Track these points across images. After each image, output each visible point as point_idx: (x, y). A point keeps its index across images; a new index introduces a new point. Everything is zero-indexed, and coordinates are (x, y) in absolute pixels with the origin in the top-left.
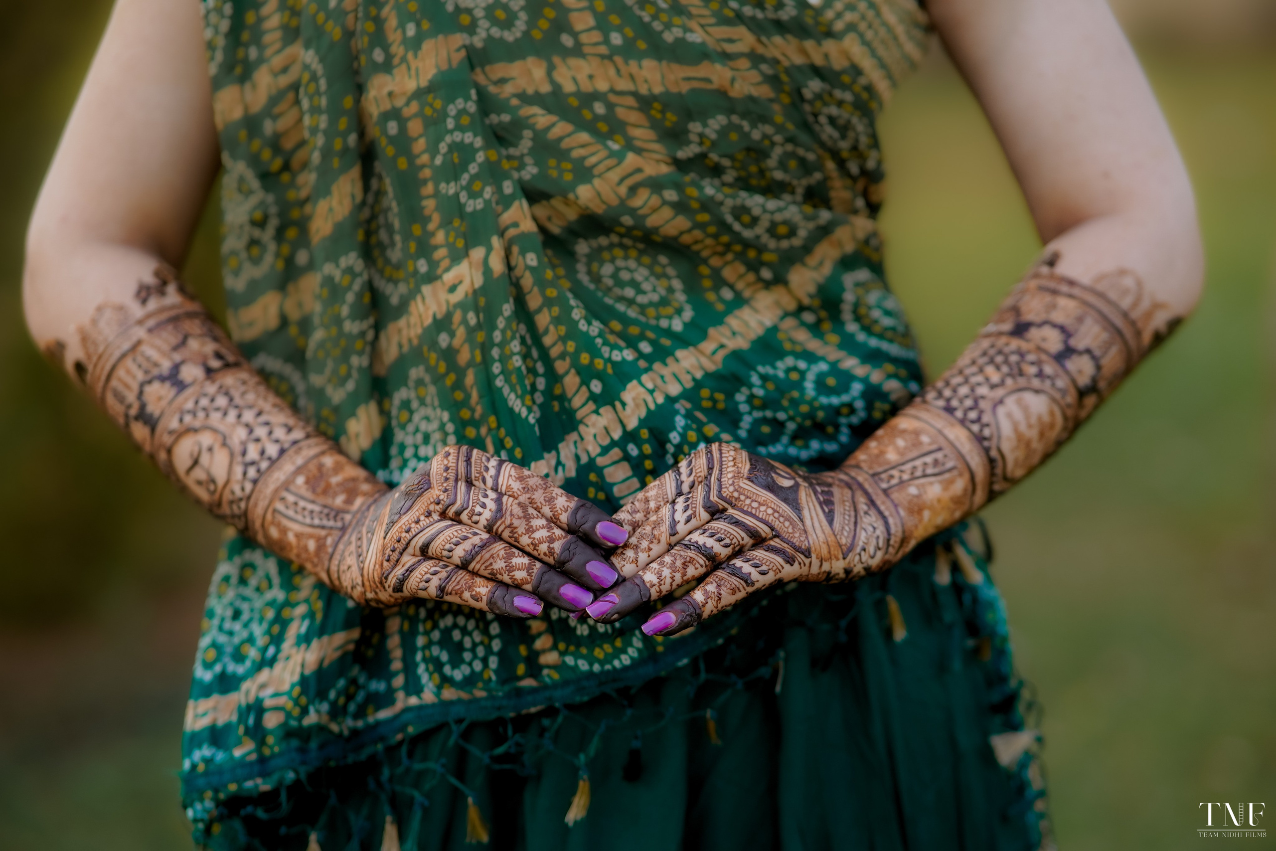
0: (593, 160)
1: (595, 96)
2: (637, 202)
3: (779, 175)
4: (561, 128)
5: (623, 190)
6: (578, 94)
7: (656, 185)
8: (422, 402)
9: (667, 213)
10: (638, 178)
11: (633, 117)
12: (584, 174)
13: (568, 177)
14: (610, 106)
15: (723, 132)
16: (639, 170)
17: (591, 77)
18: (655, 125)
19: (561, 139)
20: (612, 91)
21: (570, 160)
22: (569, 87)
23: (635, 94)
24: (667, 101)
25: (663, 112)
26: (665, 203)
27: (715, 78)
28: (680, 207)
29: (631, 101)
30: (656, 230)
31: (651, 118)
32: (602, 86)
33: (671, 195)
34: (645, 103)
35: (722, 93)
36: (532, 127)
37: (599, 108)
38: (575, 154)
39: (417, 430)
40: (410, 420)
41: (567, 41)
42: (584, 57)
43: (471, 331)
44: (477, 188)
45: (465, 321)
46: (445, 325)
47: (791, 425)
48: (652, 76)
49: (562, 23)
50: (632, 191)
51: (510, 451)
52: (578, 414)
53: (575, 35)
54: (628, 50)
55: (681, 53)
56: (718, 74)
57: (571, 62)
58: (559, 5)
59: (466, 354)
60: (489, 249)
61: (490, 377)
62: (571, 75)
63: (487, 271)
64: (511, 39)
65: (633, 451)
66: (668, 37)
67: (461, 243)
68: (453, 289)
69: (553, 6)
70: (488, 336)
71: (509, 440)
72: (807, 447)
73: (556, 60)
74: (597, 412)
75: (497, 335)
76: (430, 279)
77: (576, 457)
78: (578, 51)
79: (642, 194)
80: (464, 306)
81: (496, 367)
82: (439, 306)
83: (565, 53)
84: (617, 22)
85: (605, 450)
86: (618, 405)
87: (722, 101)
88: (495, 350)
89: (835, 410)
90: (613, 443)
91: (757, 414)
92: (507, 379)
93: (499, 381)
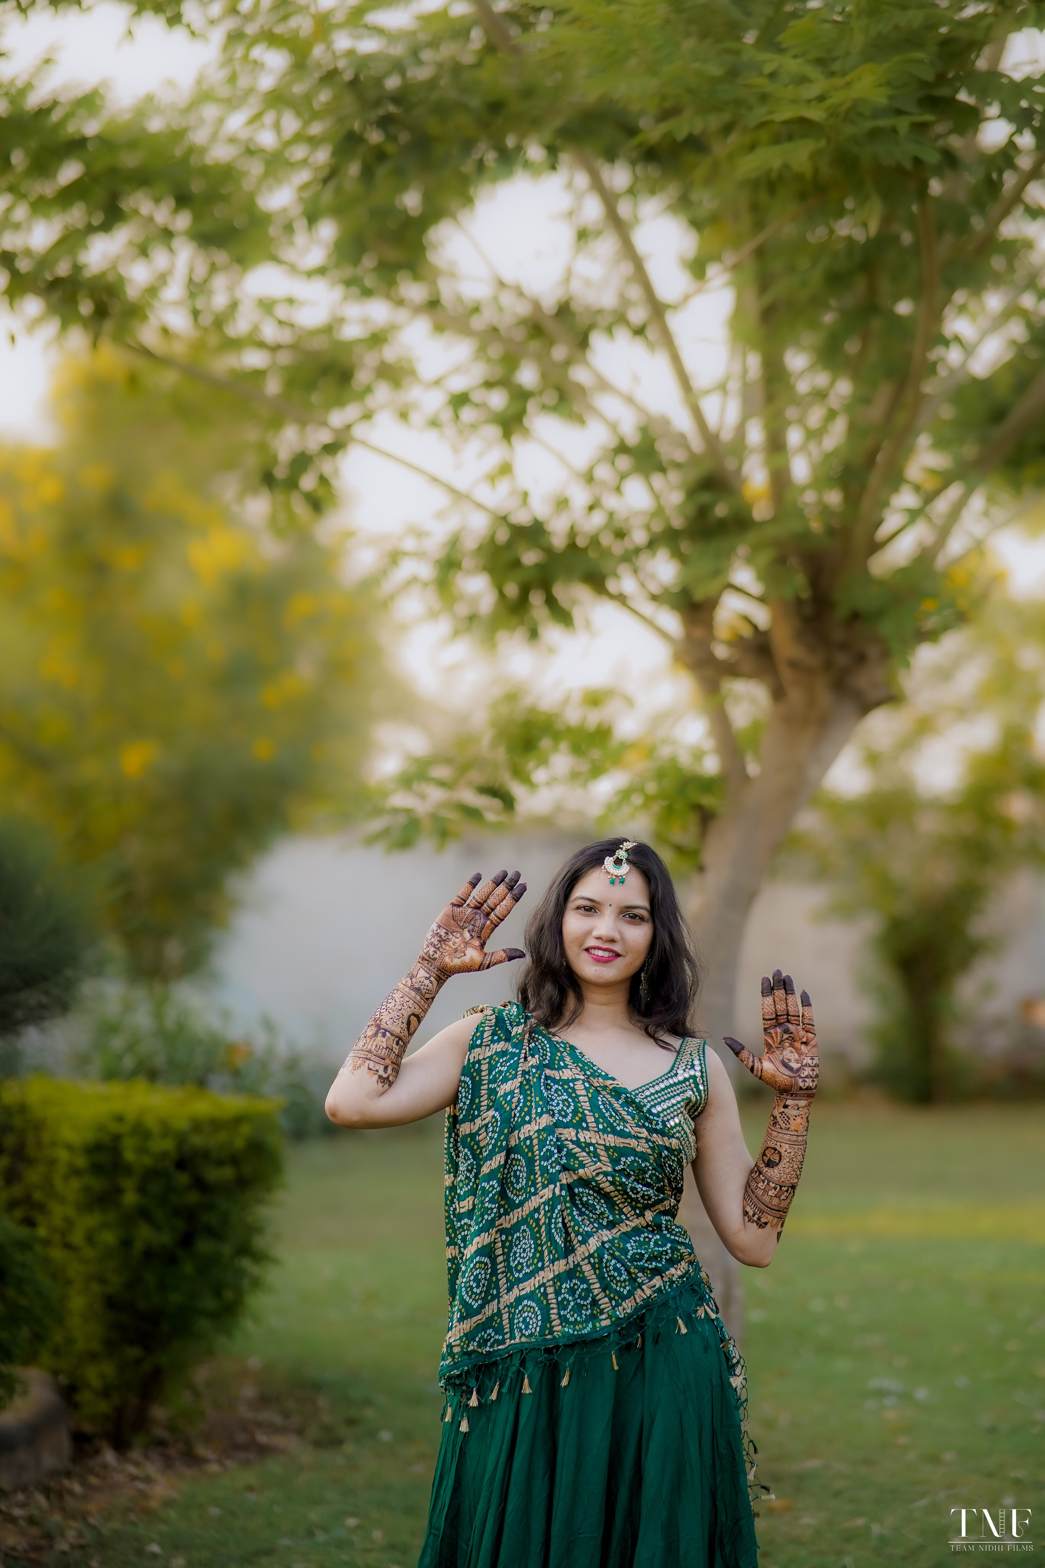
0: (586, 1162)
1: (593, 1145)
3: (649, 1180)
4: (577, 1151)
5: (595, 1174)
6: (585, 1142)
7: (606, 1174)
8: (524, 1238)
9: (608, 1184)
10: (600, 1170)
11: (602, 1153)
12: (582, 1166)
13: (577, 1166)
14: (595, 1148)
15: (632, 1162)
16: (601, 1168)
17: (590, 1138)
18: (609, 1156)
19: (577, 1154)
20: (597, 1143)
22: (582, 1140)
23: (605, 1145)
24: (616, 1149)
25: (613, 1153)
26: (607, 1180)
27: (632, 1144)
28: (612, 1183)
29: (602, 1147)
30: (603, 1189)
31: (608, 1154)
32: (594, 1141)
33: (610, 1178)
34: (607, 1149)
35: (633, 1149)
37: (592, 1149)
38: (580, 1159)
39: (521, 1247)
40: (519, 1244)
41: (584, 1125)
42: (589, 1131)
43: (546, 1212)
44: (554, 1165)
45: (544, 1209)
46: (537, 1210)
47: (646, 1256)
48: (611, 1140)
49: (583, 1119)
50: (598, 1174)
51: (554, 1255)
52: (575, 1247)
53: (587, 1123)
54: (604, 1131)
55: (622, 1134)
56: (633, 1143)
57: (585, 1132)
58: (583, 1113)
59: (543, 1221)
60: (556, 1186)
61: (550, 1229)
62: (584, 1136)
63: (554, 1193)
64: (565, 1121)
65: (592, 1260)
66: (618, 1128)
67: (546, 1182)
68: (542, 1197)
69: (581, 1113)
70: (552, 1215)
71: (554, 1252)
72: (652, 1264)
73: (579, 1130)
74: (580, 1246)
75: (554, 1215)
76: (535, 1194)
77: (574, 1262)
78: (587, 1129)
79: (601, 1176)
80: (544, 1203)
81: (553, 1226)
82: (536, 1203)
83: (583, 1129)
84: (602, 1121)
85: (583, 1260)
86: (587, 1244)
87: (633, 1152)
88: (553, 1221)
89: (662, 1252)
90: (586, 1257)
91: (634, 1251)
92: (556, 1231)
93: (553, 1231)
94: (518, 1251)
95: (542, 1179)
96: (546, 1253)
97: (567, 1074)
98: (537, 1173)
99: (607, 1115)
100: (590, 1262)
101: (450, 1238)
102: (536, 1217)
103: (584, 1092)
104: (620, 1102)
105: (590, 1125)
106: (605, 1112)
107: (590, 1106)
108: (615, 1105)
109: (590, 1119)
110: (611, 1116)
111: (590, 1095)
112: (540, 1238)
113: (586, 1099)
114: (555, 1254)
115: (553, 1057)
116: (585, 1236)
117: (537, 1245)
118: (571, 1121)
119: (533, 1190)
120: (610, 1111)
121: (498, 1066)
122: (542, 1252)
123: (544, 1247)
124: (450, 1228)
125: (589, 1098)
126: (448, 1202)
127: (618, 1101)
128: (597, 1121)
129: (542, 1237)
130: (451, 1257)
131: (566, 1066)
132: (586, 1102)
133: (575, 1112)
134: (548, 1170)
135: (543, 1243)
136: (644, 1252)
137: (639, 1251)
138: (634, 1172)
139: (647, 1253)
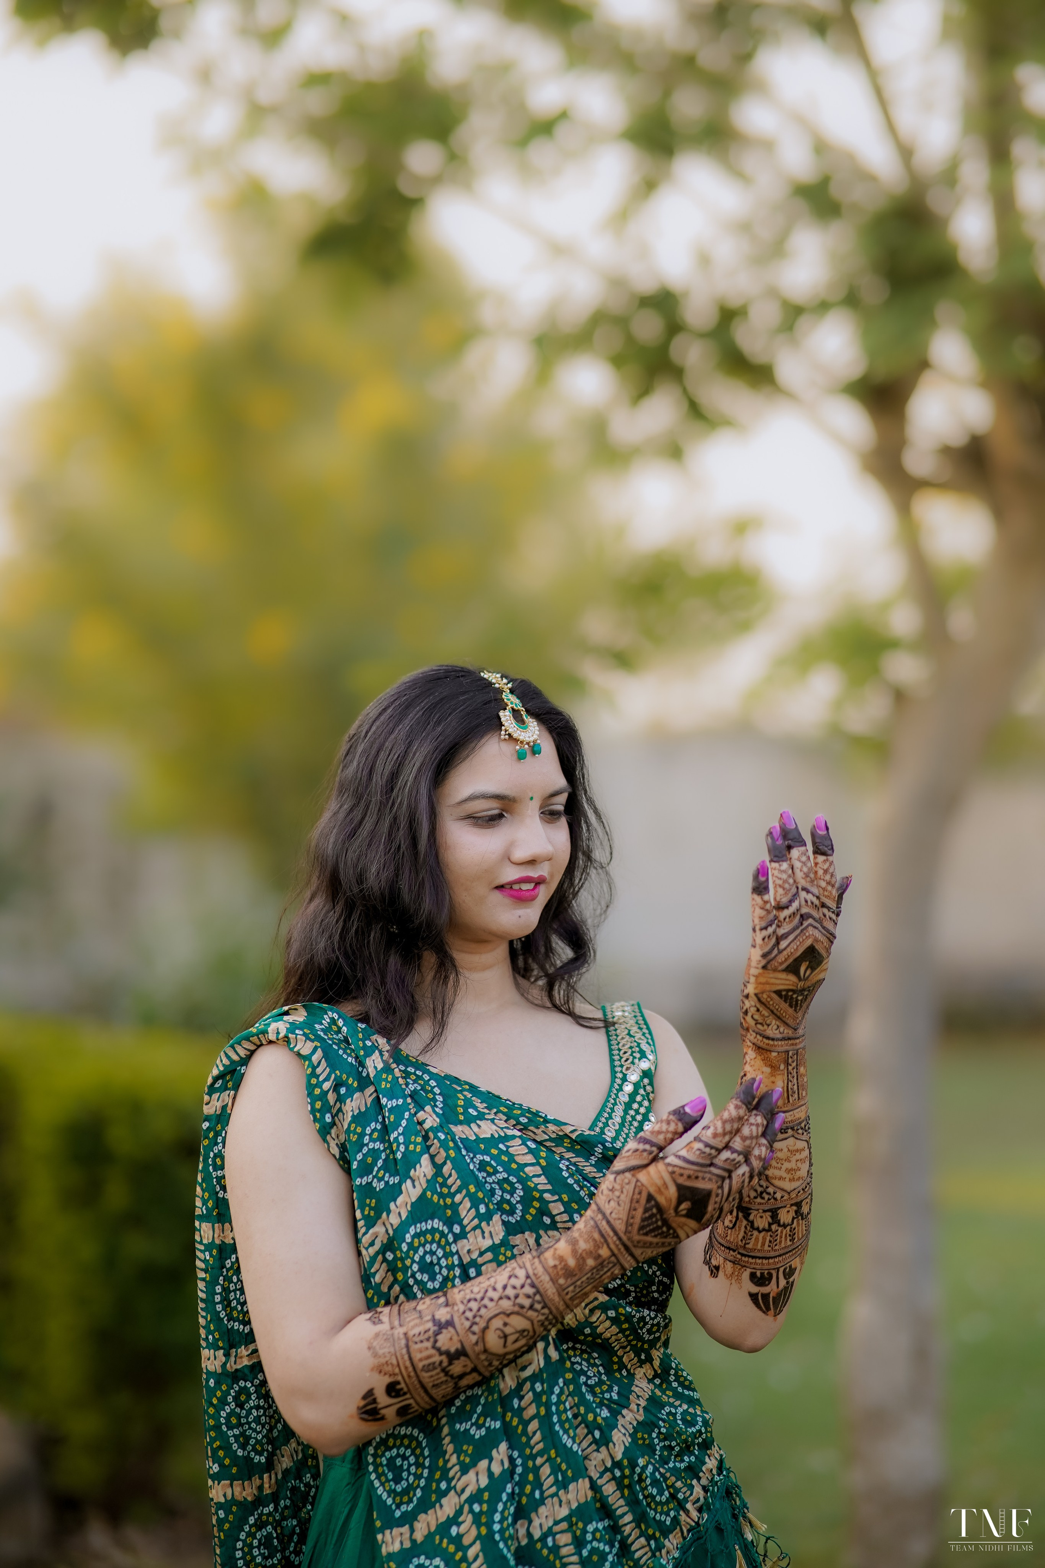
5: (587, 1311)
16: (596, 1299)
30: (600, 1335)
33: (612, 1313)
41: (547, 1220)
42: (557, 1229)
43: (537, 1396)
45: (533, 1389)
46: (517, 1392)
47: (677, 1448)
49: (544, 1211)
50: (592, 1311)
51: (564, 1474)
52: (585, 1452)
53: (552, 1217)
57: (550, 1233)
58: (541, 1199)
59: (532, 1411)
60: (547, 1344)
61: (551, 1425)
63: (547, 1357)
64: (514, 1221)
68: (524, 1368)
69: (538, 1200)
70: (549, 1399)
71: (564, 1466)
72: (683, 1461)
73: (541, 1232)
74: (598, 1450)
75: (554, 1398)
77: (588, 1480)
79: (598, 1313)
81: (555, 1419)
83: (547, 1228)
85: (604, 1475)
86: (611, 1445)
88: (554, 1408)
90: (607, 1470)
91: (662, 1444)
92: (562, 1427)
93: (557, 1428)
96: (546, 1470)
97: (486, 1130)
99: (583, 1194)
100: (614, 1478)
101: (221, 1465)
102: (516, 1406)
103: (530, 1159)
104: (591, 1161)
105: (558, 1218)
106: (578, 1189)
107: (549, 1183)
108: (588, 1170)
109: (556, 1208)
111: (543, 1163)
112: (528, 1444)
113: (538, 1170)
114: (566, 1470)
115: (450, 1102)
116: (605, 1429)
117: (526, 1458)
118: (523, 1217)
121: (366, 1142)
122: (536, 1470)
123: (539, 1461)
124: (220, 1448)
125: (542, 1168)
126: (215, 1401)
128: (568, 1211)
129: (533, 1442)
131: (481, 1116)
132: (539, 1176)
133: (526, 1201)
135: (534, 1451)
136: (674, 1443)
137: (667, 1443)
138: (636, 1287)
139: (678, 1444)
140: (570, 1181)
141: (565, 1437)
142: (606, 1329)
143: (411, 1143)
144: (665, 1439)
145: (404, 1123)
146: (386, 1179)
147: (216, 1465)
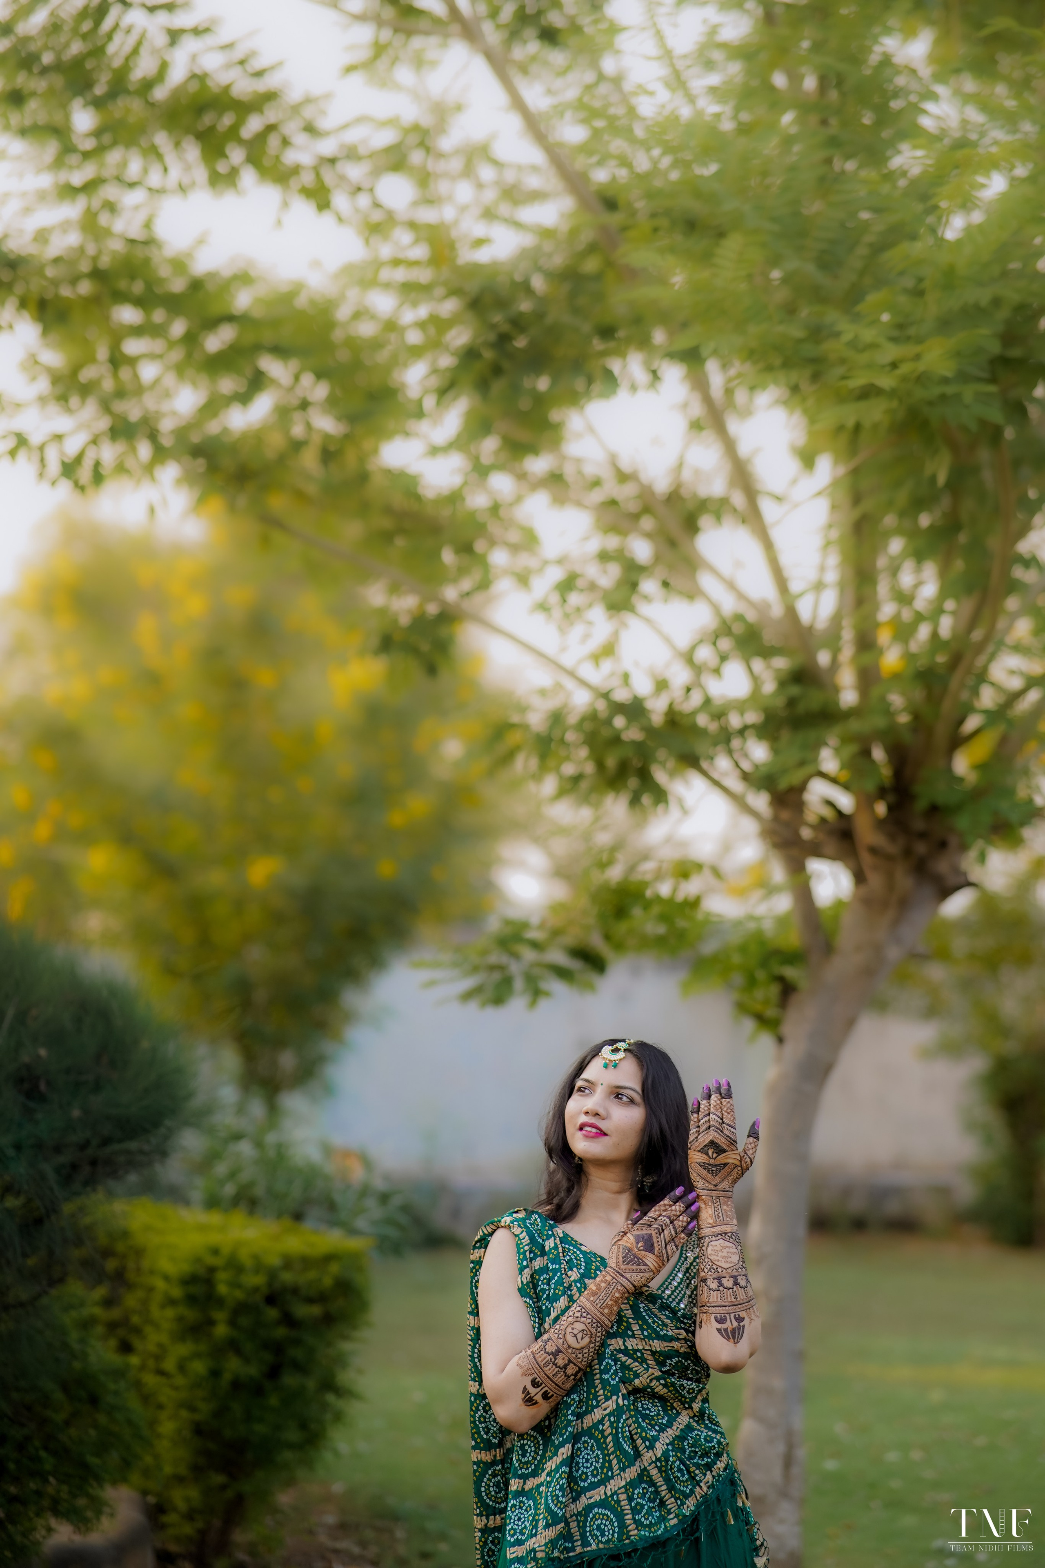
0: (639, 1371)
1: (638, 1350)
2: (652, 1384)
3: (690, 1376)
4: (630, 1361)
5: (648, 1381)
6: (633, 1350)
7: (658, 1379)
9: (661, 1387)
10: (653, 1376)
11: (649, 1357)
12: (637, 1376)
13: (632, 1377)
14: (642, 1354)
15: (676, 1363)
16: (653, 1374)
17: (637, 1344)
18: (655, 1360)
19: (630, 1365)
20: (644, 1349)
21: (632, 1371)
22: (630, 1347)
23: (651, 1351)
24: (661, 1353)
25: (659, 1357)
26: (661, 1384)
28: (665, 1386)
29: (649, 1352)
30: (657, 1393)
31: (654, 1358)
32: (641, 1347)
33: (662, 1382)
35: (677, 1351)
36: (620, 1361)
37: (639, 1354)
38: (634, 1369)
39: (583, 1457)
40: (581, 1454)
41: (630, 1333)
42: (635, 1338)
43: (611, 1423)
44: (613, 1377)
45: (609, 1420)
46: (601, 1422)
47: (699, 1453)
48: (657, 1345)
50: (651, 1380)
51: (624, 1464)
52: (641, 1453)
53: (633, 1331)
54: (650, 1337)
55: (666, 1338)
56: (676, 1345)
57: (631, 1339)
58: (627, 1322)
59: (609, 1431)
60: (618, 1397)
61: (618, 1439)
62: (631, 1344)
63: (617, 1404)
64: (612, 1332)
65: (659, 1464)
66: (661, 1333)
67: (609, 1394)
68: (605, 1409)
69: (626, 1322)
70: (618, 1425)
71: (624, 1460)
72: (703, 1460)
73: (626, 1339)
74: (648, 1452)
75: (620, 1425)
76: (597, 1406)
77: (640, 1467)
78: (633, 1336)
79: (654, 1382)
80: (609, 1415)
81: (620, 1435)
82: (599, 1416)
83: (629, 1337)
84: (646, 1328)
85: (650, 1464)
86: (655, 1449)
87: (677, 1353)
88: (620, 1430)
89: (710, 1448)
90: (653, 1462)
91: (690, 1449)
92: (624, 1440)
93: (621, 1440)
94: (581, 1461)
95: (604, 1392)
96: (615, 1462)
98: (597, 1386)
99: (650, 1321)
100: (657, 1466)
101: (476, 1442)
102: (601, 1429)
104: (657, 1306)
105: (635, 1332)
106: (648, 1318)
107: (633, 1314)
108: (654, 1310)
109: (635, 1327)
110: (654, 1322)
111: (631, 1303)
112: (606, 1448)
113: (628, 1306)
114: (625, 1462)
115: (588, 1267)
116: (650, 1442)
117: (604, 1455)
118: (617, 1330)
119: (594, 1403)
120: (652, 1317)
121: (540, 1284)
122: (610, 1462)
123: (612, 1457)
124: (475, 1433)
125: (630, 1305)
126: (474, 1409)
127: (654, 1306)
128: (642, 1329)
129: (609, 1447)
130: (476, 1460)
132: (628, 1310)
134: (610, 1382)
135: (609, 1452)
136: (697, 1450)
137: (693, 1449)
138: (678, 1371)
139: (700, 1451)
140: (644, 1314)
141: (625, 1445)
142: (661, 1390)
143: (557, 1289)
144: (691, 1447)
145: (556, 1278)
146: (547, 1305)
147: (473, 1442)
